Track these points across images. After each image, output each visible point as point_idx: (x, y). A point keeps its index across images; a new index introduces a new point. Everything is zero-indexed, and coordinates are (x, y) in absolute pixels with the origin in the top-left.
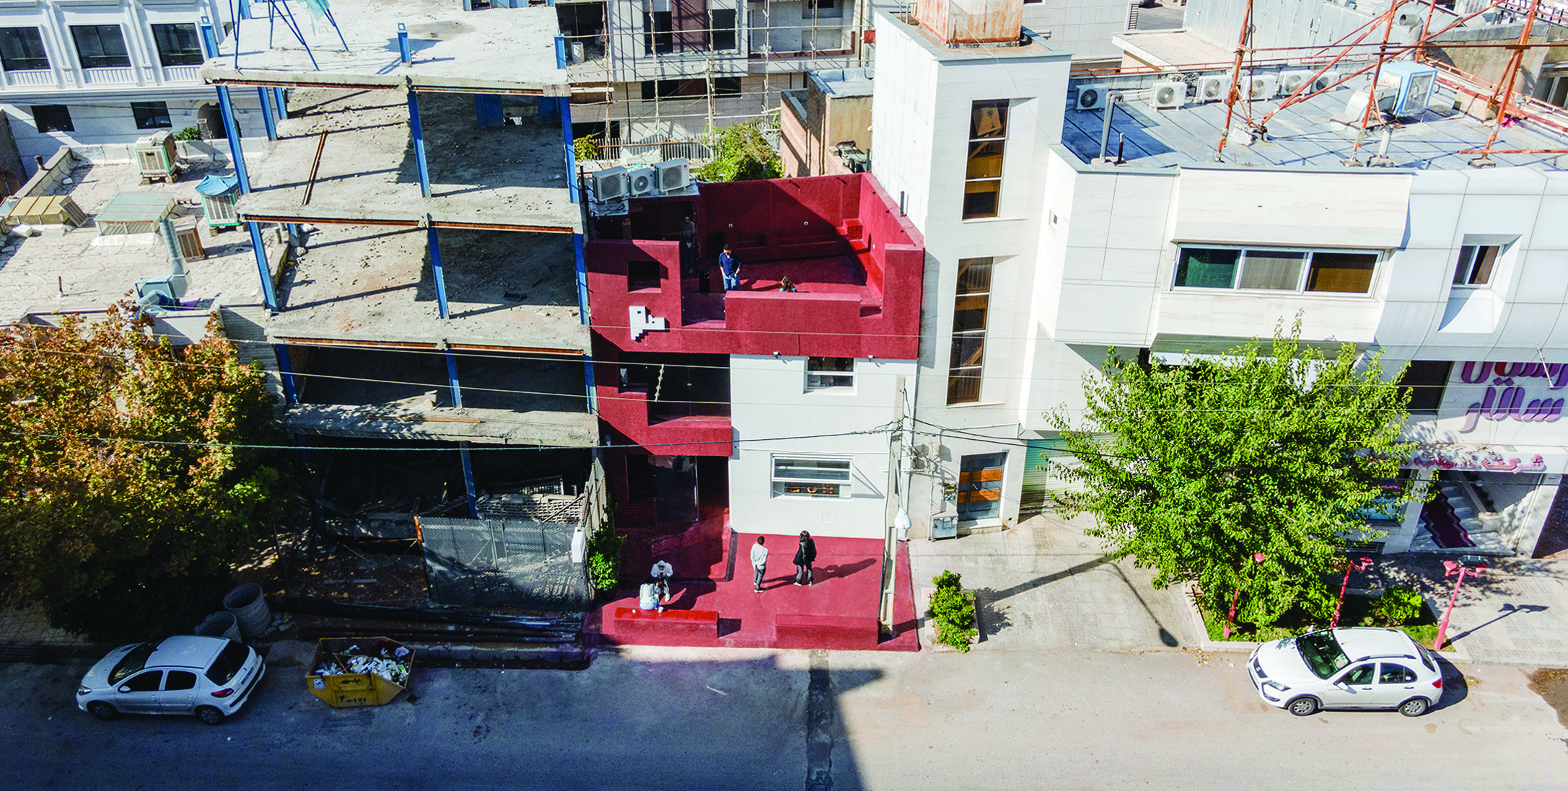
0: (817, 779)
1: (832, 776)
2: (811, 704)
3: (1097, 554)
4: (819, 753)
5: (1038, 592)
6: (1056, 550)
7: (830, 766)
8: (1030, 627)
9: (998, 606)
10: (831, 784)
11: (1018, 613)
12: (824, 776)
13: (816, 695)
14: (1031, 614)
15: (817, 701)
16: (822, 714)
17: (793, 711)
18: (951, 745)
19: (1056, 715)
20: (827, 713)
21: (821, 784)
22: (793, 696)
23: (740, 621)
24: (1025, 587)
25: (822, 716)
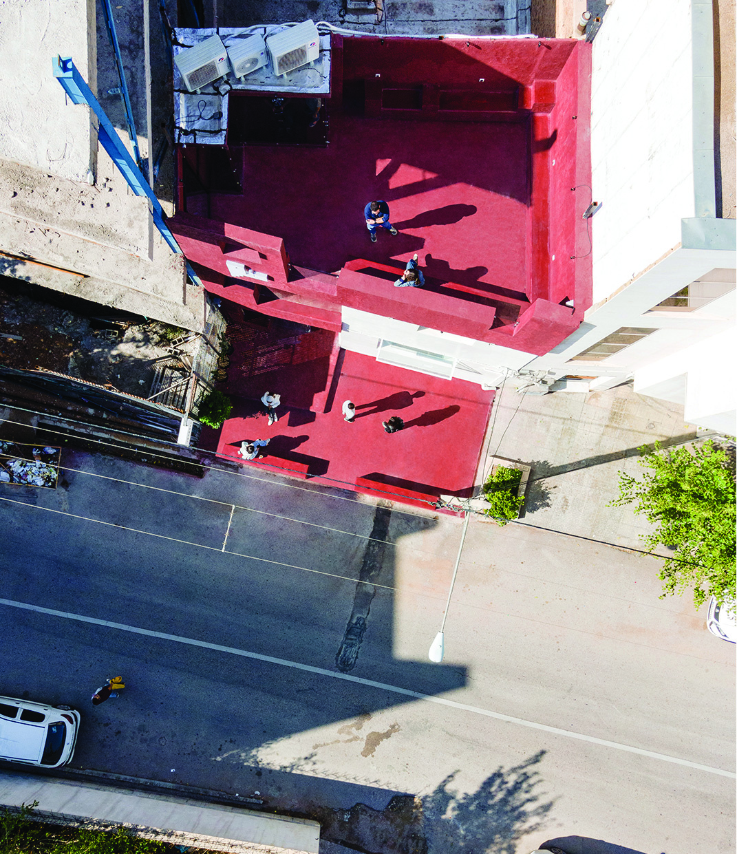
0: (356, 624)
1: (367, 622)
2: (367, 555)
3: (661, 436)
4: (364, 600)
5: (587, 476)
6: (626, 425)
7: (368, 614)
8: (564, 512)
9: (548, 483)
10: (365, 628)
11: (560, 495)
12: (361, 622)
13: (374, 546)
14: (570, 499)
15: (373, 551)
16: (373, 566)
17: (353, 557)
18: (460, 613)
19: (547, 602)
20: (378, 566)
21: (357, 628)
22: (356, 542)
23: (328, 462)
24: (578, 465)
25: (373, 568)
